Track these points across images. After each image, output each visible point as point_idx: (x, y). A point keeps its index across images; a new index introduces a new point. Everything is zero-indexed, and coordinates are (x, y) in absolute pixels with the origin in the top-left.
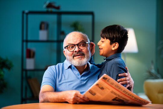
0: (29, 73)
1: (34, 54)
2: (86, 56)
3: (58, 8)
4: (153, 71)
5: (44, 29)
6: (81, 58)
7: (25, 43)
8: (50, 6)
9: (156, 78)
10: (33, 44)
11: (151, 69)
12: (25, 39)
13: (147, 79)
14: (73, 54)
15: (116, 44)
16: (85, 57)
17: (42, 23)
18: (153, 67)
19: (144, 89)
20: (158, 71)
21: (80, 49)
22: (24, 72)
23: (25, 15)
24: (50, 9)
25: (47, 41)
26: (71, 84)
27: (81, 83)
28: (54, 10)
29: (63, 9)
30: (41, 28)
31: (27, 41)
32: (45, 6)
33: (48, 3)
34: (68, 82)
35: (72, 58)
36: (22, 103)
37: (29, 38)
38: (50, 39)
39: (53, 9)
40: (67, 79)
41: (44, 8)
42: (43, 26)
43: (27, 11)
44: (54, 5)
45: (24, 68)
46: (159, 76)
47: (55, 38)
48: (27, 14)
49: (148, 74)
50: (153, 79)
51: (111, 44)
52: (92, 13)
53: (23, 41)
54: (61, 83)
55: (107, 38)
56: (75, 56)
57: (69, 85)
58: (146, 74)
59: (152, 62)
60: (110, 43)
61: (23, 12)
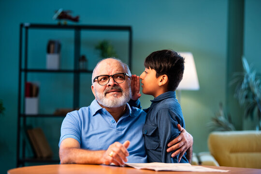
0: (28, 120)
1: (38, 90)
2: (124, 94)
3: (76, 20)
4: (222, 119)
5: (54, 52)
6: (117, 95)
7: (23, 74)
8: (63, 16)
9: (227, 129)
10: (35, 75)
11: (220, 115)
12: (23, 67)
13: (213, 130)
14: (105, 89)
15: (164, 76)
16: (122, 95)
17: (51, 43)
18: (222, 112)
19: (209, 146)
20: (229, 119)
21: (115, 83)
22: (22, 119)
23: (24, 30)
24: (63, 22)
25: (59, 71)
26: (103, 137)
27: (117, 134)
28: (69, 23)
29: (83, 21)
30: (49, 51)
31: (27, 71)
32: (55, 16)
33: (60, 11)
34: (99, 134)
35: (104, 95)
36: (18, 166)
37: (30, 67)
38: (64, 68)
39: (67, 22)
40: (97, 129)
41: (53, 20)
42: (52, 46)
43: (27, 24)
44: (69, 14)
45: (22, 112)
46: (231, 126)
47: (71, 67)
48: (27, 28)
49: (214, 123)
50: (222, 131)
51: (158, 76)
52: (129, 29)
53: (21, 70)
54: (88, 135)
55: (152, 68)
56: (108, 93)
57: (100, 138)
58: (212, 123)
59: (221, 105)
60: (156, 74)
61: (22, 26)
